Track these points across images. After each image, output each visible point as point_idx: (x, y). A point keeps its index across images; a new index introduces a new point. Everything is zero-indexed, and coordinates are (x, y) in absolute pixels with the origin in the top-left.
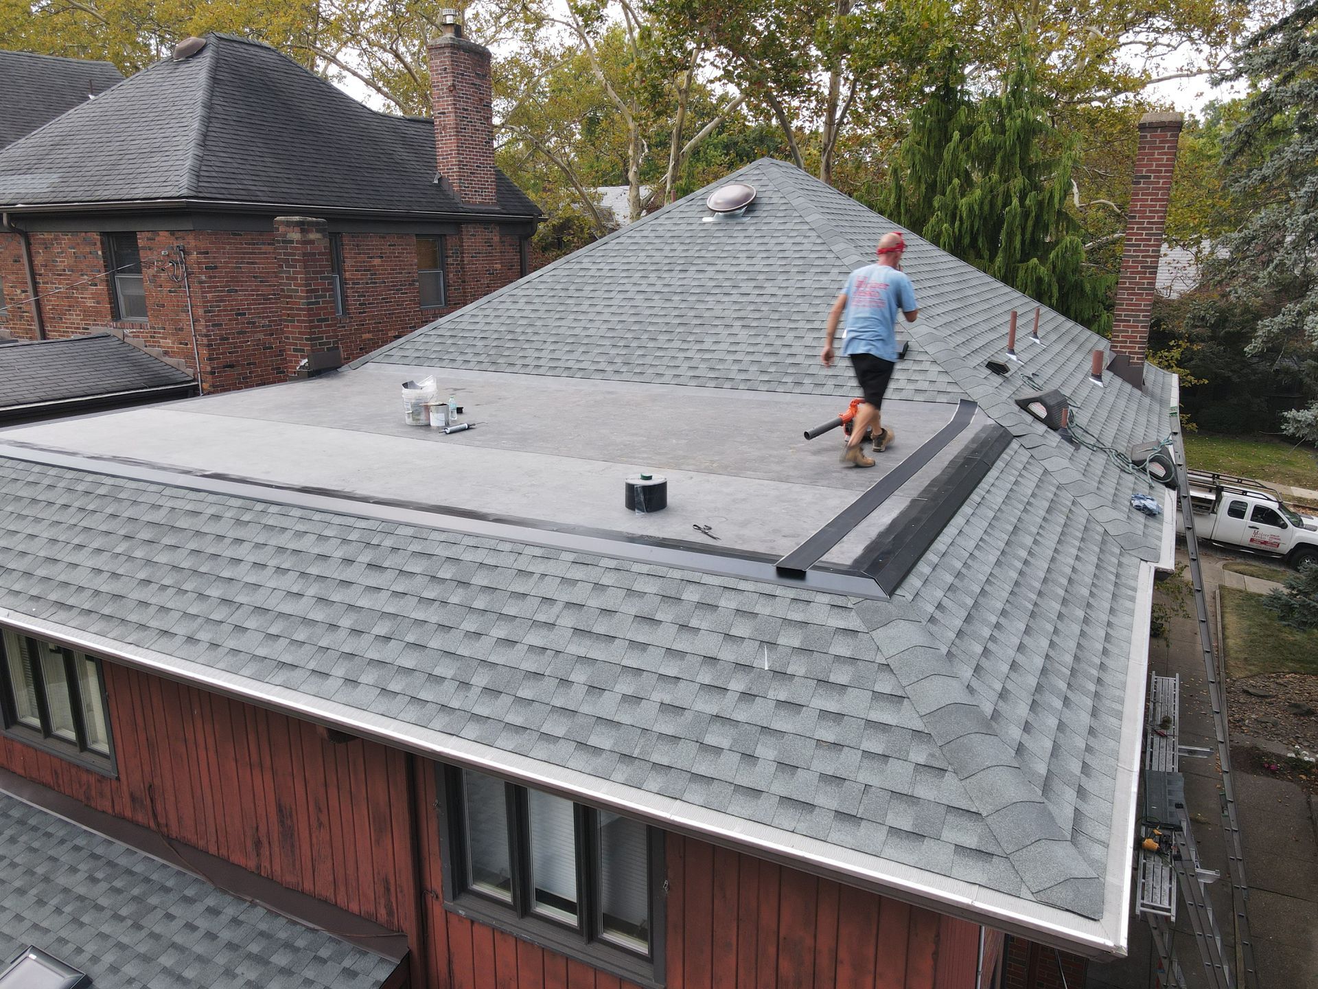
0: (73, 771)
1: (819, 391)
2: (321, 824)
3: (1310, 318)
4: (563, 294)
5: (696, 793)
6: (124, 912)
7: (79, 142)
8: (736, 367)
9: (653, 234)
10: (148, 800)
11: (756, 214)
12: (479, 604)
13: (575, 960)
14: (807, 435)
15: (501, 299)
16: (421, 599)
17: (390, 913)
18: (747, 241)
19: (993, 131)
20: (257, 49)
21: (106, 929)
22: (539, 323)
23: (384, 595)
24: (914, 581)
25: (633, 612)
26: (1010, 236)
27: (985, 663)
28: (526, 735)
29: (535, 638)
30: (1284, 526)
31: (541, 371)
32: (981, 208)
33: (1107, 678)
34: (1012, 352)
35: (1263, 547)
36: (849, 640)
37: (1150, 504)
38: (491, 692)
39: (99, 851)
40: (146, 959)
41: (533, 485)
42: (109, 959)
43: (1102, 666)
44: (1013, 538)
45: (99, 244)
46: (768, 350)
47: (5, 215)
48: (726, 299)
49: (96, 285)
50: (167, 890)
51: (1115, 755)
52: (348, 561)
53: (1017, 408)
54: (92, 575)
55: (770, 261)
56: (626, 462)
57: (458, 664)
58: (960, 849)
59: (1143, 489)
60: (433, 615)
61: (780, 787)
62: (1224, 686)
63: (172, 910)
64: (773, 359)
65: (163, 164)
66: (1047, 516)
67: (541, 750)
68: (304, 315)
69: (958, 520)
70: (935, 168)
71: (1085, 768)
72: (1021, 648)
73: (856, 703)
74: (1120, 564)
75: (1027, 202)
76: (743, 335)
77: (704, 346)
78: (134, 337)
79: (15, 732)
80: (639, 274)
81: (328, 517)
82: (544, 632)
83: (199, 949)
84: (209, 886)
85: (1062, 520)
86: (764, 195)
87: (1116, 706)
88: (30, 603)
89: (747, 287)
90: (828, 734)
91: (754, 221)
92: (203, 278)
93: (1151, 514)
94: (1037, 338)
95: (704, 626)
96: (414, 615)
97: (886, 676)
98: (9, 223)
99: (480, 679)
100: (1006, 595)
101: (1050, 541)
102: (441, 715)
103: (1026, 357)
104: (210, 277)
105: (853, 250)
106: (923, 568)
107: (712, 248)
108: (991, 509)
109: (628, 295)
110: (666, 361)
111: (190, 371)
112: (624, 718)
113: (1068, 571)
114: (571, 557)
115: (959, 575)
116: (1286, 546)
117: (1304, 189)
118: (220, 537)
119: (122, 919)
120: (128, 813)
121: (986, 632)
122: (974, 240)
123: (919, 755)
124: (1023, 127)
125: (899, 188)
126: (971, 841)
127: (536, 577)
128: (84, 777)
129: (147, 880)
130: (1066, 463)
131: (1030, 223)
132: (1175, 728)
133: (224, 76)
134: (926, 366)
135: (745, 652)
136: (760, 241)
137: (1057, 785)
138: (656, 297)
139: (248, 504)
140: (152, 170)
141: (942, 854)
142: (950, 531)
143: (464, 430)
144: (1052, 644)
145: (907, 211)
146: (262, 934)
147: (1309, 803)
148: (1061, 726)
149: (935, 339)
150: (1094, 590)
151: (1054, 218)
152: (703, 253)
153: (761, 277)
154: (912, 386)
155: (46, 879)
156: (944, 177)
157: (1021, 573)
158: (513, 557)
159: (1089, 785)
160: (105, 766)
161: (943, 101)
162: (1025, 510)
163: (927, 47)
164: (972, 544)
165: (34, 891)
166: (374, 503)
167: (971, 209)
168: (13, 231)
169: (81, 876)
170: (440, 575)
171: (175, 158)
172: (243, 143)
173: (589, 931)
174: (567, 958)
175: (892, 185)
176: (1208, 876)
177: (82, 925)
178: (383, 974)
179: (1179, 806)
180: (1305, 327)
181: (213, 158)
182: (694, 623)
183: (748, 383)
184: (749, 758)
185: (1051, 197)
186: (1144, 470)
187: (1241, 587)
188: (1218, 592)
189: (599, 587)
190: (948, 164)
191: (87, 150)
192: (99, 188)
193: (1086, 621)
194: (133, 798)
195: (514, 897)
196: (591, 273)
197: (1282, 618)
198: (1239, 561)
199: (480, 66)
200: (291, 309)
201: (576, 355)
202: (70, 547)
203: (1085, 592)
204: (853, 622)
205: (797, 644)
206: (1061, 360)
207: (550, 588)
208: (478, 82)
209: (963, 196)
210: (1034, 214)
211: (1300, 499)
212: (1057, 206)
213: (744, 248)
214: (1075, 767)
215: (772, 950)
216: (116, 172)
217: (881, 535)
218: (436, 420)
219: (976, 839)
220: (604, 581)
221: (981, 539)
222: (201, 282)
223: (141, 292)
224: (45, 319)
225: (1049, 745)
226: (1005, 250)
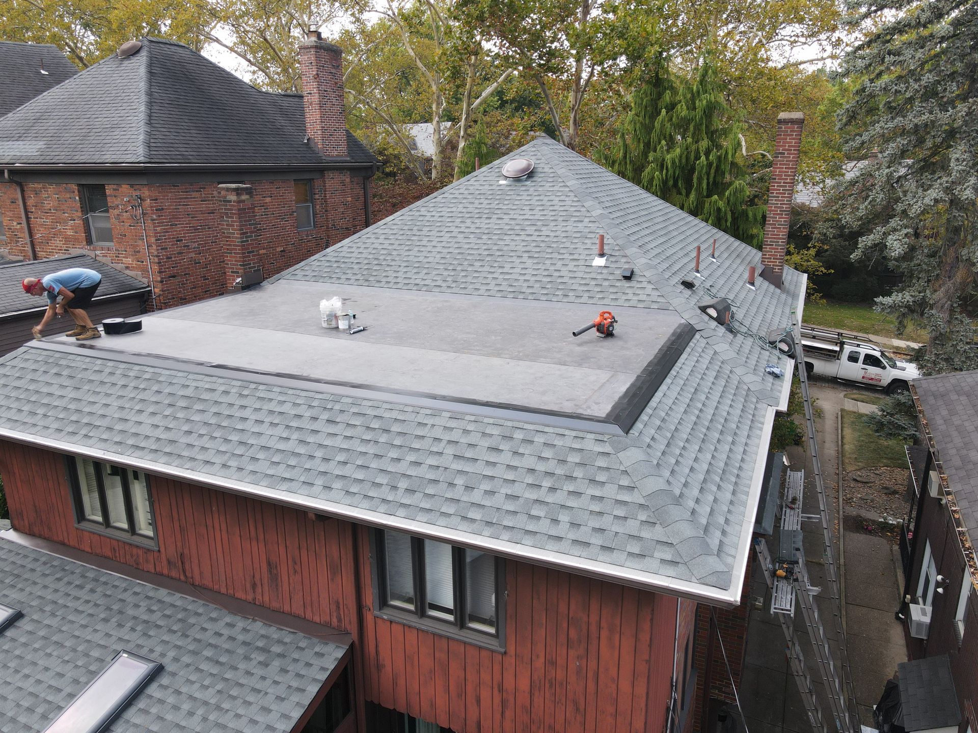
0: (127, 547)
1: (579, 300)
2: (295, 572)
3: (890, 237)
4: (409, 233)
5: (528, 540)
6: (175, 628)
7: (55, 117)
8: (526, 284)
9: (466, 192)
10: (180, 562)
11: (534, 179)
12: (397, 442)
13: (453, 639)
14: (574, 334)
15: (368, 236)
16: (363, 440)
17: (340, 621)
18: (529, 198)
19: (688, 109)
20: (176, 48)
21: (166, 638)
22: (395, 253)
23: (340, 438)
24: (639, 425)
25: (487, 445)
26: (700, 180)
27: (676, 468)
28: (433, 513)
29: (432, 461)
30: (884, 368)
31: (399, 286)
32: (680, 161)
33: (742, 474)
34: (698, 271)
35: (871, 382)
36: (605, 458)
37: (776, 371)
38: (410, 491)
39: (151, 594)
40: (194, 653)
41: (415, 370)
42: (171, 654)
43: (740, 468)
44: (694, 396)
45: (76, 192)
46: (546, 273)
47: (6, 172)
48: (517, 238)
49: (74, 220)
50: (199, 615)
51: (743, 514)
52: (315, 419)
53: (699, 311)
54: (152, 428)
55: (545, 213)
56: (468, 353)
57: (390, 476)
58: (663, 561)
59: (774, 359)
60: (371, 449)
61: (572, 535)
62: (841, 476)
63: (205, 626)
64: (549, 279)
65: (122, 137)
66: (715, 381)
67: (443, 521)
68: (239, 250)
69: (663, 387)
70: (649, 133)
71: (727, 521)
72: (696, 460)
73: (610, 491)
74: (756, 408)
75: (711, 157)
76: (529, 263)
77: (505, 270)
78: (103, 256)
79: (84, 525)
80: (460, 220)
81: (298, 392)
82: (437, 457)
83: (226, 646)
84: (224, 611)
85: (723, 383)
86: (539, 166)
87: (746, 489)
88: (115, 446)
89: (531, 229)
90: (596, 507)
91: (533, 184)
92: (155, 217)
93: (776, 376)
94: (714, 258)
95: (527, 452)
96: (359, 449)
97: (625, 476)
98: (9, 176)
99: (403, 484)
100: (689, 430)
101: (715, 397)
102: (383, 504)
103: (706, 273)
104: (159, 216)
105: (598, 206)
106: (644, 417)
107: (506, 202)
108: (682, 379)
109: (453, 234)
110: (481, 280)
111: (145, 280)
112: (487, 503)
113: (725, 414)
114: (448, 415)
115: (663, 420)
116: (886, 381)
117: (887, 152)
118: (231, 405)
119: (175, 632)
120: (165, 572)
121: (678, 452)
122: (675, 184)
123: (643, 516)
124: (707, 106)
125: (626, 146)
126: (668, 557)
127: (429, 426)
128: (135, 551)
129: (185, 610)
130: (727, 346)
131: (713, 171)
132: (800, 503)
133: (157, 70)
134: (644, 284)
135: (551, 466)
136: (538, 198)
137: (711, 529)
138: (472, 236)
139: (244, 384)
140: (114, 141)
141: (654, 564)
142: (659, 394)
143: (361, 331)
144: (713, 457)
145: (631, 162)
146: (263, 636)
147: (891, 550)
148: (715, 500)
149: (650, 267)
150: (739, 424)
151: (728, 168)
152: (501, 206)
153: (539, 223)
154: (636, 298)
155: (120, 612)
156: (656, 139)
157: (698, 417)
158: (414, 415)
159: (728, 529)
160: (151, 544)
161: (654, 86)
162: (702, 378)
163: (644, 49)
164: (671, 401)
165: (114, 620)
166: (325, 383)
167: (673, 162)
168: (11, 181)
169: (142, 609)
170: (372, 426)
171: (130, 133)
172: (175, 120)
173: (461, 623)
174: (448, 638)
175: (621, 144)
176: (814, 591)
177: (150, 637)
178: (340, 654)
179: (798, 549)
180: (887, 244)
181: (157, 133)
182: (521, 451)
183: (534, 295)
184: (555, 521)
185: (727, 153)
186: (776, 347)
187: (855, 410)
188: (840, 413)
189: (466, 432)
190: (658, 131)
191: (62, 124)
192: (76, 153)
193: (733, 443)
194: (169, 562)
195: (416, 607)
196: (427, 218)
197: (877, 431)
198: (855, 391)
199: (335, 60)
200: (229, 245)
201: (421, 275)
202: (134, 411)
203: (734, 426)
204: (607, 448)
205: (578, 461)
206: (729, 272)
207: (438, 433)
208: (333, 71)
209: (668, 151)
210: (715, 165)
211: (897, 348)
212: (730, 159)
213: (527, 203)
214: (721, 520)
215: (565, 625)
216: (87, 142)
217: (621, 398)
218: (343, 324)
219: (671, 556)
220: (469, 428)
221: (676, 398)
222: (153, 220)
223: (108, 225)
224: (35, 243)
225: (709, 509)
226: (696, 190)
